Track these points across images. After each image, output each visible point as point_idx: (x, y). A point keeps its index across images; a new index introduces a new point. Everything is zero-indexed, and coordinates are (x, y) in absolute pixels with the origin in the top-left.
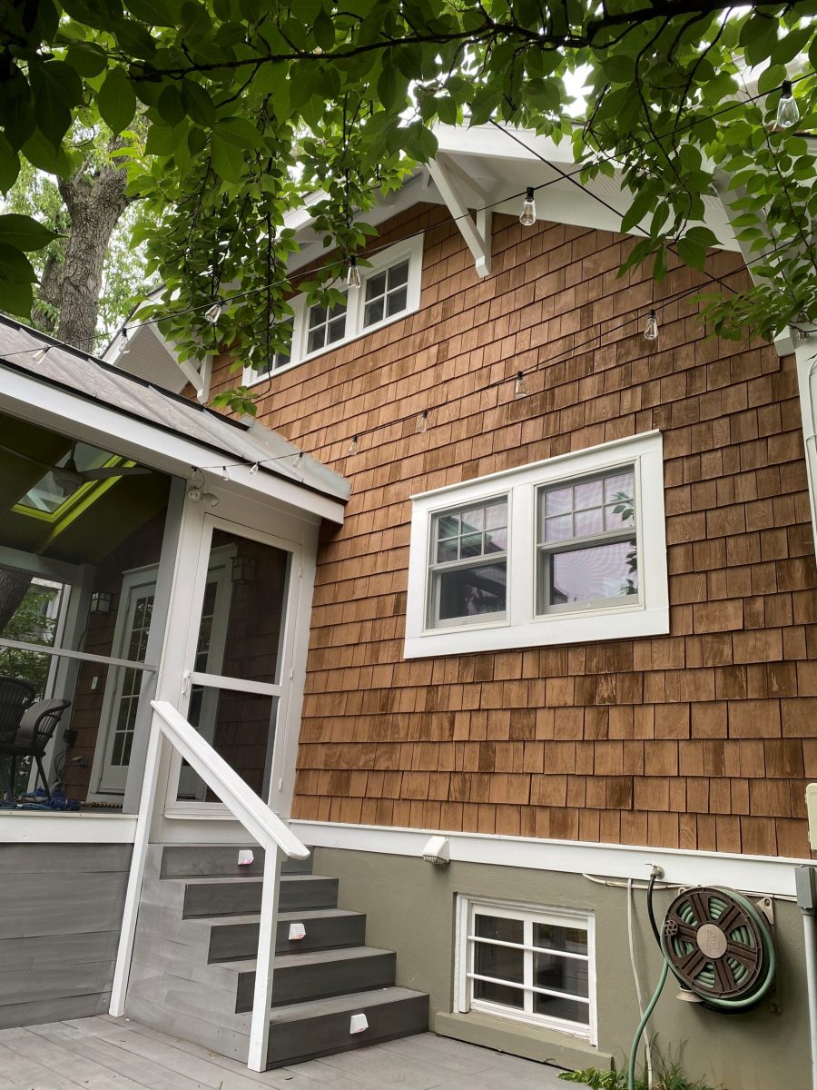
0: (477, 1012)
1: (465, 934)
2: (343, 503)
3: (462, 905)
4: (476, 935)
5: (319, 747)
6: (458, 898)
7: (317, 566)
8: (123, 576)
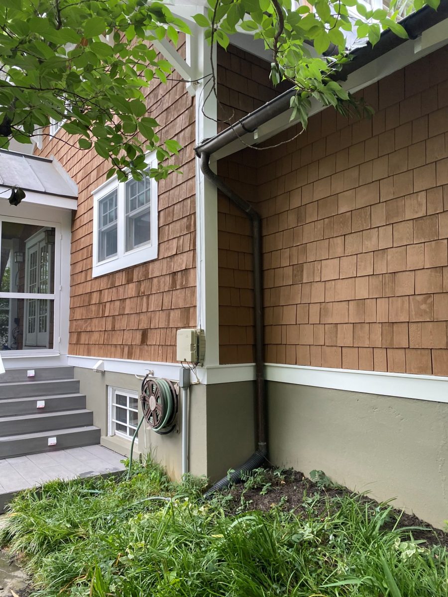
0: (117, 436)
1: (112, 403)
2: (76, 198)
3: (110, 390)
4: (117, 403)
5: (74, 321)
6: (109, 387)
7: (72, 232)
8: (25, 243)
